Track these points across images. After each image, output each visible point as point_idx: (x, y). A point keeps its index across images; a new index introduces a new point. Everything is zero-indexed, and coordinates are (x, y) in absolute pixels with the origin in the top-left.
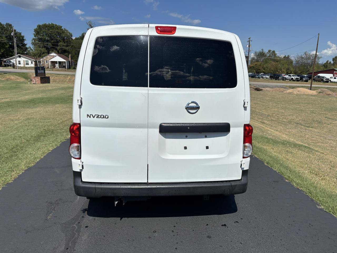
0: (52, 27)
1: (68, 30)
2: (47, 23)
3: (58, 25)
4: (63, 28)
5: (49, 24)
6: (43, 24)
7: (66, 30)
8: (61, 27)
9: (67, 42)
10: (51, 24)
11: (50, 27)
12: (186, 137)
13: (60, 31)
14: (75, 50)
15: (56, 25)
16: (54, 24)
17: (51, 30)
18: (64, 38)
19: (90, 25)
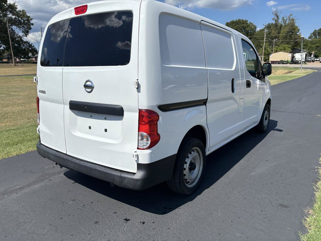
0: (238, 22)
1: (253, 23)
2: (235, 20)
3: (244, 19)
4: (248, 22)
5: (236, 20)
6: (231, 21)
7: (251, 24)
8: (247, 21)
9: (250, 35)
10: (238, 19)
11: (237, 23)
12: (91, 116)
13: (245, 25)
14: (257, 42)
15: (242, 20)
16: (241, 20)
17: (237, 26)
18: (248, 32)
19: (276, 14)
